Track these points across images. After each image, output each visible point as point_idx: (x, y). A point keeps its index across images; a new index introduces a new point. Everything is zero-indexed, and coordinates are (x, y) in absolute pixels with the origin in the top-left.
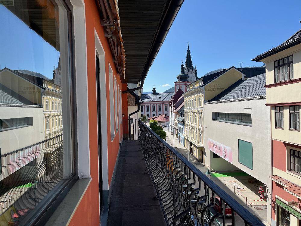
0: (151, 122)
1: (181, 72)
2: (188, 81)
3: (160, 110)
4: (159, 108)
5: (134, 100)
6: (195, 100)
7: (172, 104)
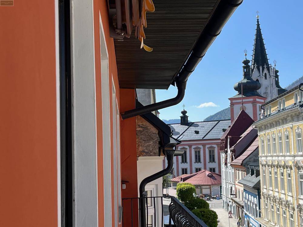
0: (178, 187)
1: (243, 77)
2: (259, 96)
3: (198, 160)
4: (196, 156)
5: (157, 138)
6: (288, 137)
7: (226, 147)
